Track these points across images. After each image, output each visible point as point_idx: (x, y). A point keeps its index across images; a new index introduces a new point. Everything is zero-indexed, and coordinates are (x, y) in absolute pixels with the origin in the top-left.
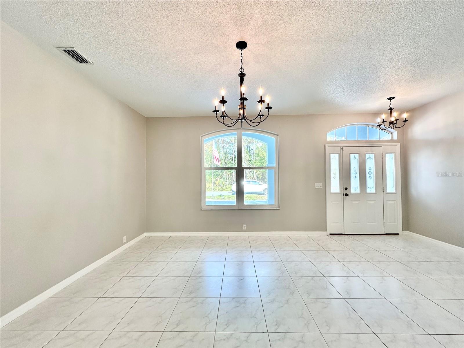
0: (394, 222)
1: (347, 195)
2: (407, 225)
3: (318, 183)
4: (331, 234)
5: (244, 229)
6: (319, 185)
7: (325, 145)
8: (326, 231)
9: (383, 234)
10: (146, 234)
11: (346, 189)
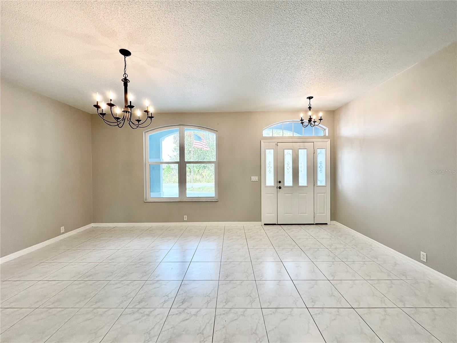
0: (324, 213)
1: (280, 188)
2: (334, 216)
3: (254, 177)
4: (265, 224)
5: (185, 220)
6: (255, 178)
7: (261, 141)
8: (261, 221)
9: (313, 224)
10: (93, 225)
11: (280, 182)
